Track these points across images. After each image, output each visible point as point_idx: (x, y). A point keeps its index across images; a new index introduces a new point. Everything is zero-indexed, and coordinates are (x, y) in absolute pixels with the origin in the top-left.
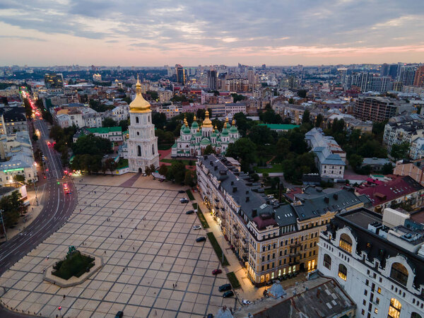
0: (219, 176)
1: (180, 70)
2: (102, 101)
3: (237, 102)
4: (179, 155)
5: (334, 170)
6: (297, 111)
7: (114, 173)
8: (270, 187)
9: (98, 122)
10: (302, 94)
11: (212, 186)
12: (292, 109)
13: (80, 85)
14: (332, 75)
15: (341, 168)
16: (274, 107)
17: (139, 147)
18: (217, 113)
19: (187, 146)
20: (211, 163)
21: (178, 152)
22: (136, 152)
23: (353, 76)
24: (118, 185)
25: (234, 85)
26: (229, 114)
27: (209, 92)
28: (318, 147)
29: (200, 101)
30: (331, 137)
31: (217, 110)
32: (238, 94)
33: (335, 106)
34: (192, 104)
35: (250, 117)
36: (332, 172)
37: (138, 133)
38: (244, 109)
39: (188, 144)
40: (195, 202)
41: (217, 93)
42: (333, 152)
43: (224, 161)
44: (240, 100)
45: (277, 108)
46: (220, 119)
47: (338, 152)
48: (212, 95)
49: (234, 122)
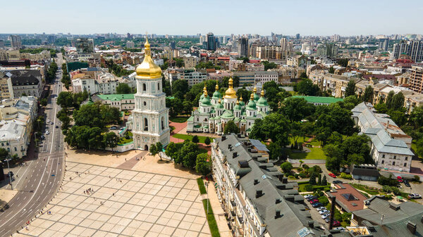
0: (238, 169)
1: (211, 37)
2: (124, 66)
3: (269, 70)
4: (196, 129)
5: (396, 161)
6: (339, 81)
7: (114, 149)
8: (308, 180)
9: (112, 88)
10: (344, 63)
11: (228, 181)
12: (333, 80)
13: (111, 51)
14: (372, 46)
15: (406, 159)
16: (311, 77)
17: (146, 120)
18: (245, 81)
19: (206, 120)
20: (230, 147)
21: (195, 127)
22: (141, 125)
23: (401, 45)
24: (116, 166)
25: (266, 53)
26: (259, 83)
27: (238, 59)
28: (371, 128)
29: (227, 68)
30: (386, 115)
31: (245, 78)
32: (270, 62)
33: (386, 77)
34: (218, 72)
35: (282, 88)
36: (394, 163)
37: (145, 103)
38: (276, 78)
39: (207, 117)
40: (206, 196)
41: (246, 60)
42: (393, 136)
43: (247, 145)
44: (271, 68)
45: (314, 77)
46: (248, 88)
47: (400, 136)
48: (241, 62)
49: (262, 92)
